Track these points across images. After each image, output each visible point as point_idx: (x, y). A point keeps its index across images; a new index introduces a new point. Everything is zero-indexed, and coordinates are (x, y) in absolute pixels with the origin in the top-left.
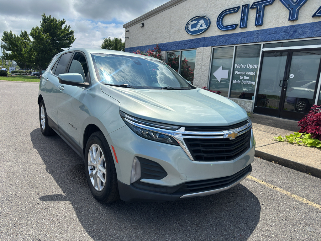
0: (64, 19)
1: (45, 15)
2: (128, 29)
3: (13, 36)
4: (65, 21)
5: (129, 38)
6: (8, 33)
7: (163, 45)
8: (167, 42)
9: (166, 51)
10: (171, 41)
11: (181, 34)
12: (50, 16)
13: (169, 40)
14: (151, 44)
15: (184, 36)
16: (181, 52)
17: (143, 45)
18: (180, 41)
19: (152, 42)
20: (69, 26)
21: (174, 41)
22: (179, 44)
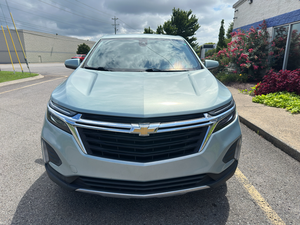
0: (190, 10)
1: (175, 9)
2: (237, 9)
3: (151, 31)
4: (192, 11)
5: (237, 18)
6: (147, 29)
7: (270, 20)
8: (275, 16)
9: (273, 27)
10: (280, 14)
11: (292, 3)
12: (179, 9)
13: (278, 12)
14: (258, 21)
15: (296, 5)
16: (292, 25)
17: (250, 24)
18: (291, 13)
19: (259, 19)
20: (195, 16)
21: (283, 14)
22: (289, 16)
